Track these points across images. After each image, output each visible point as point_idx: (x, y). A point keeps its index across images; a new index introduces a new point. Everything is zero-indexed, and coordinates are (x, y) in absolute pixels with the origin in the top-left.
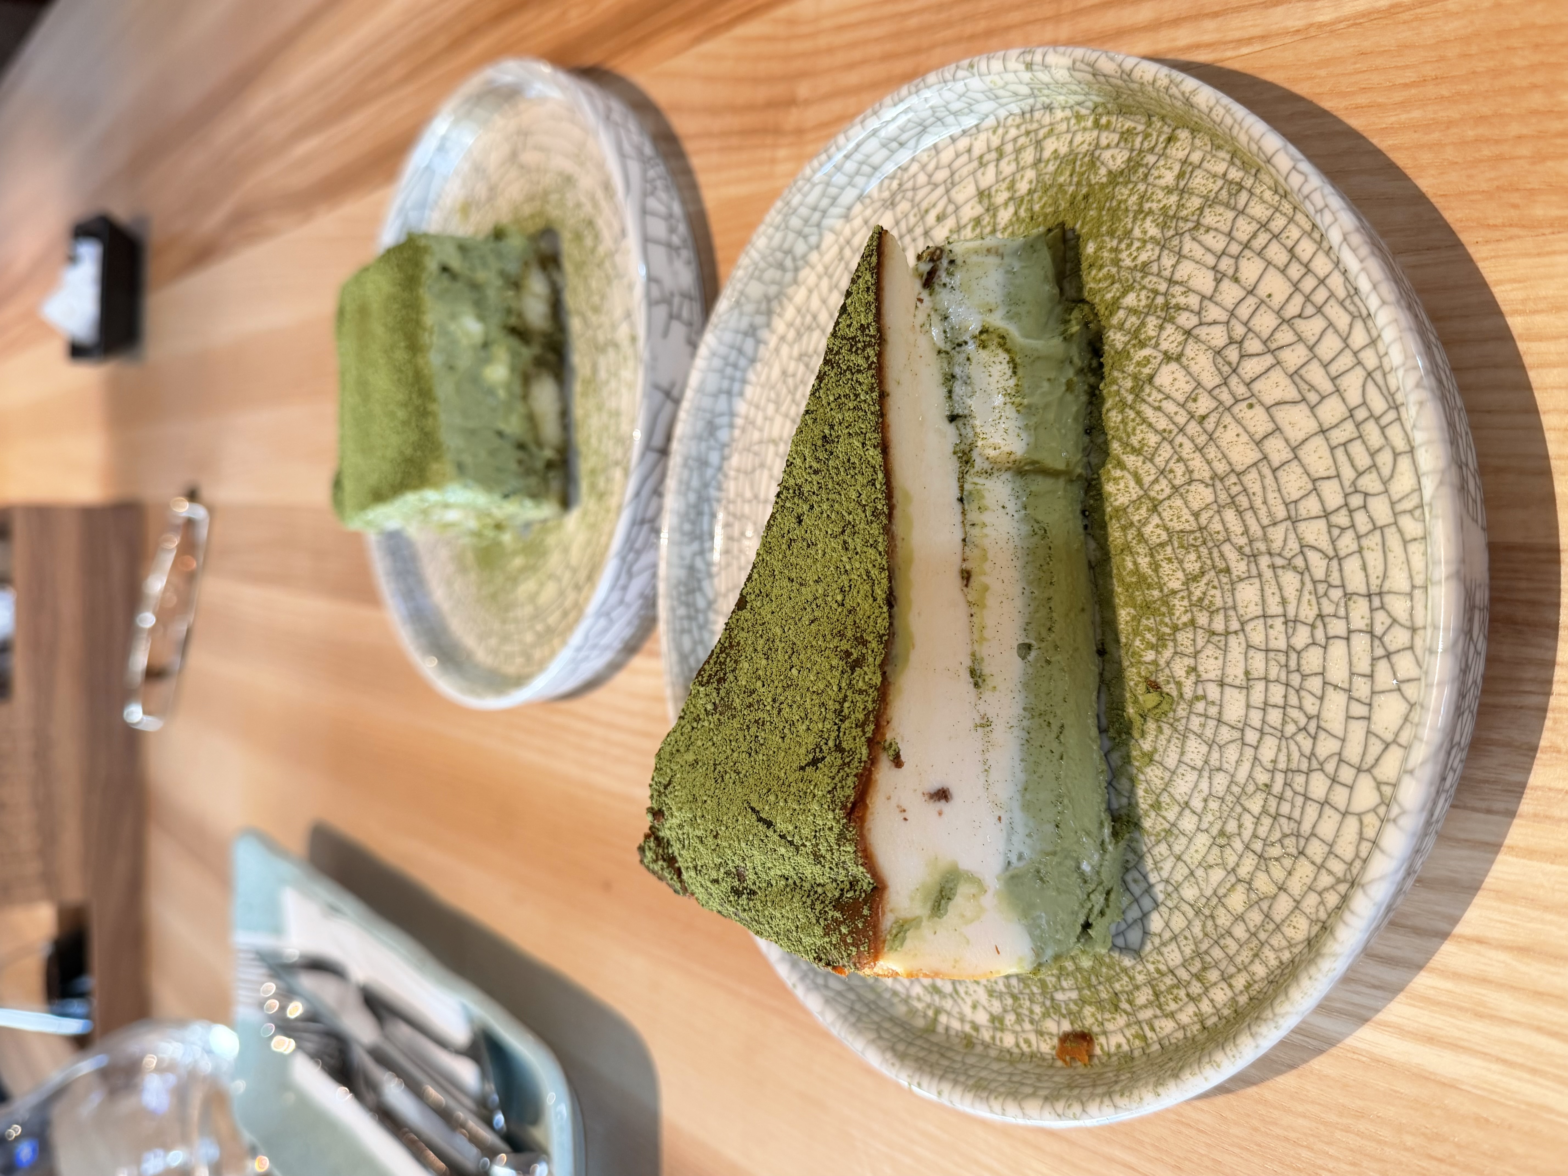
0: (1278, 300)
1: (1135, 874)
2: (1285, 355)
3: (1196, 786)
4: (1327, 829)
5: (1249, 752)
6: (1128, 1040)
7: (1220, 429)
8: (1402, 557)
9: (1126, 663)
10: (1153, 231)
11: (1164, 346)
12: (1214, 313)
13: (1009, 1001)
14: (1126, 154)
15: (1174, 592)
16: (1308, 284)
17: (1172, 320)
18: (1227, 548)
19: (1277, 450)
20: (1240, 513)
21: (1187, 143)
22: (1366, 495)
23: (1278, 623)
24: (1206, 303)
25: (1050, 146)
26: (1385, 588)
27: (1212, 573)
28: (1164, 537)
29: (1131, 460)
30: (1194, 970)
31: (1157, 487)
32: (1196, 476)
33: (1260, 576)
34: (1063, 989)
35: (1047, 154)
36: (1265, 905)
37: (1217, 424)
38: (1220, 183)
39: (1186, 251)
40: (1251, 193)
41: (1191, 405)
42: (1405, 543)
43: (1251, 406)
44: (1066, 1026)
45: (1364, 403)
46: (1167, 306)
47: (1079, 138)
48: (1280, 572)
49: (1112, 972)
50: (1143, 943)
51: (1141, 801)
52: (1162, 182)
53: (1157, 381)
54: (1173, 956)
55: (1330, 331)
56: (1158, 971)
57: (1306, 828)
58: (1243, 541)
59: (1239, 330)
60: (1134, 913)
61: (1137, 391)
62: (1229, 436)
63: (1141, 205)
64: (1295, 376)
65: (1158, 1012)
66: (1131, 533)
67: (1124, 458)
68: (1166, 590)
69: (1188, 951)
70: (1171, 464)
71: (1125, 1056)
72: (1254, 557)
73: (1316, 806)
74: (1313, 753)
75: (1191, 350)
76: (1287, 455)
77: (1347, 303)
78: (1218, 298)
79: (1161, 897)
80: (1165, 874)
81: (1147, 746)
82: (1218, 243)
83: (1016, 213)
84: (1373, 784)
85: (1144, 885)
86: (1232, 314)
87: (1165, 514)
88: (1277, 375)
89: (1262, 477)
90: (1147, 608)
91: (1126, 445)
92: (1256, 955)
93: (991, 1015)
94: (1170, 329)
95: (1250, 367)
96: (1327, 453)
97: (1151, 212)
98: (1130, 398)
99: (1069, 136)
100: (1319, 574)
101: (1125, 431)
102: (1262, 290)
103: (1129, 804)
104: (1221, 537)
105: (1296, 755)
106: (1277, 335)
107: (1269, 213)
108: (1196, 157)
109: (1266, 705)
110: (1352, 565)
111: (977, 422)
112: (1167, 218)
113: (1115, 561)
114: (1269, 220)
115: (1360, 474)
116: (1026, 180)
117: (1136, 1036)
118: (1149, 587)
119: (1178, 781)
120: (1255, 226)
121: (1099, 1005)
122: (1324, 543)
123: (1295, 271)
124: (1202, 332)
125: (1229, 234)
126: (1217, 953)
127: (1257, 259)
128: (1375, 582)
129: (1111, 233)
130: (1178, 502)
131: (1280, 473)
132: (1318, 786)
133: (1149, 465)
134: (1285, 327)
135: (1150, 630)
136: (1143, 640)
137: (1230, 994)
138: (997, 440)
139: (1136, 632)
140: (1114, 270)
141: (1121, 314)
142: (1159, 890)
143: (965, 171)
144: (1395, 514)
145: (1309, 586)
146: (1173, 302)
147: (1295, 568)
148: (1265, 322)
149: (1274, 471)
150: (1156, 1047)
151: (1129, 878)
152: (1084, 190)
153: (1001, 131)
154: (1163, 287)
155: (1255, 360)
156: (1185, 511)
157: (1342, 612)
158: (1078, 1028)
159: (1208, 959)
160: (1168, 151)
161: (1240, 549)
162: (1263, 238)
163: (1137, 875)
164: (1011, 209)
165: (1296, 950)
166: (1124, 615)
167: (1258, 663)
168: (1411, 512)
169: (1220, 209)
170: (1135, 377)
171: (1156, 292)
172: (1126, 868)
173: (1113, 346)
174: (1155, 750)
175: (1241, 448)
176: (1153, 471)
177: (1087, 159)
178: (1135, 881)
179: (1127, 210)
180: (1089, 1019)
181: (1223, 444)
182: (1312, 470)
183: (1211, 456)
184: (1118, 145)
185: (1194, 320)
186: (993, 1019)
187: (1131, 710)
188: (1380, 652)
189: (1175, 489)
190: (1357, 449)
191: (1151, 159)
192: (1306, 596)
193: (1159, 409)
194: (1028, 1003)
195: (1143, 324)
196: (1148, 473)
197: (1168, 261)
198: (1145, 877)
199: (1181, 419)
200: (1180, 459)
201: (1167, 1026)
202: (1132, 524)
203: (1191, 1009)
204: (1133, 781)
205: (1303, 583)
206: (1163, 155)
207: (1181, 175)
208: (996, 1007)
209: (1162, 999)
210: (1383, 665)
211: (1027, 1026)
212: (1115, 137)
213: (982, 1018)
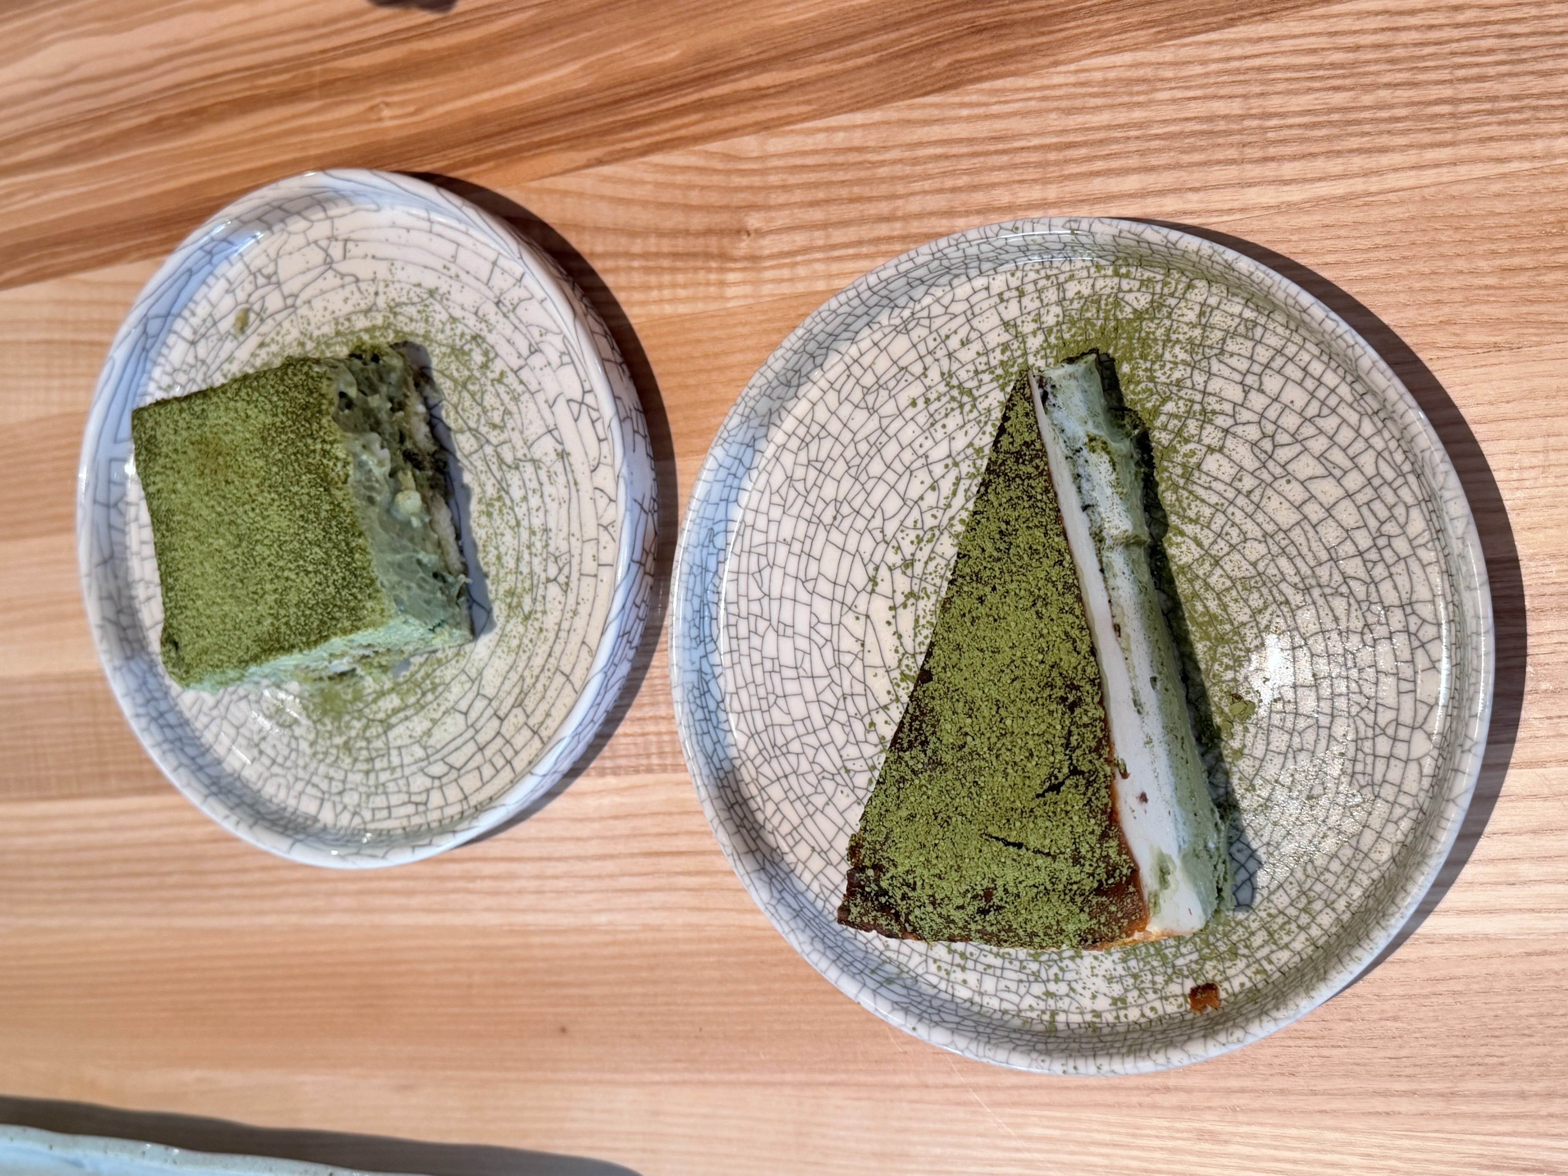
0: (1298, 405)
1: (1238, 845)
2: (1309, 444)
3: (1283, 767)
4: (1394, 775)
5: (1324, 733)
6: (1250, 979)
7: (1265, 500)
8: (1423, 577)
9: (1207, 684)
10: (1182, 356)
11: (1206, 441)
12: (1245, 415)
13: (1131, 981)
14: (1149, 298)
15: (1243, 624)
16: (1322, 393)
17: (1210, 422)
18: (1283, 586)
19: (1314, 511)
20: (1291, 559)
21: (1204, 290)
22: (1389, 537)
23: (1334, 635)
24: (1238, 408)
25: (1072, 289)
26: (1414, 599)
27: (1274, 606)
28: (1228, 583)
29: (1189, 529)
30: (1301, 906)
31: (1216, 547)
32: (1249, 535)
33: (1314, 603)
34: (1183, 955)
35: (1070, 294)
36: (1353, 842)
37: (1262, 497)
38: (1237, 320)
39: (1214, 370)
40: (1265, 328)
41: (1237, 484)
42: (1424, 566)
43: (1289, 482)
44: (1189, 984)
45: (1378, 474)
46: (1204, 411)
47: (1100, 283)
48: (1330, 598)
49: (1228, 928)
50: (1253, 897)
51: (1236, 788)
52: (1186, 319)
53: (1204, 467)
54: (1281, 900)
55: (1344, 425)
56: (1269, 915)
57: (1378, 777)
58: (1297, 579)
59: (1270, 428)
60: (1243, 875)
61: (1187, 475)
62: (1273, 504)
63: (1168, 336)
64: (1320, 458)
65: (1274, 947)
66: (1198, 585)
67: (1184, 527)
68: (1236, 624)
69: (1294, 893)
70: (1227, 528)
71: (1250, 990)
72: (1307, 590)
73: (1384, 761)
74: (1375, 723)
75: (1230, 443)
76: (1322, 514)
77: (1355, 405)
78: (1248, 405)
79: (1264, 858)
80: (1265, 839)
81: (1236, 744)
82: (1243, 365)
83: (1046, 340)
84: (1424, 736)
85: (1247, 852)
86: (1262, 416)
87: (1226, 567)
88: (1305, 458)
89: (1305, 533)
90: (1221, 639)
91: (1183, 517)
92: (1351, 881)
93: (1113, 998)
94: (1209, 428)
95: (1283, 454)
96: (1354, 511)
97: (1178, 341)
98: (1181, 482)
99: (1091, 281)
100: (1361, 596)
101: (1181, 506)
102: (1285, 398)
103: (1227, 793)
104: (1278, 579)
105: (1362, 728)
106: (1302, 430)
107: (1283, 342)
108: (1213, 301)
109: (1333, 696)
110: (1386, 587)
111: (1102, 510)
112: (1192, 346)
113: (1186, 607)
114: (1283, 347)
115: (1382, 523)
116: (1052, 314)
117: (1257, 972)
118: (1221, 622)
119: (1267, 765)
120: (1272, 352)
121: (1220, 958)
122: (1362, 573)
123: (1310, 384)
124: (1239, 430)
125: (1251, 358)
126: (1319, 887)
127: (1277, 376)
128: (1405, 596)
129: (1144, 357)
130: (1236, 556)
131: (1319, 528)
132: (1383, 746)
133: (1206, 531)
134: (1307, 423)
135: (1226, 655)
136: (1221, 665)
137: (1334, 916)
138: (1116, 522)
139: (1214, 659)
140: (1151, 385)
141: (1163, 418)
142: (1262, 853)
143: (985, 305)
144: (1413, 548)
145: (1355, 606)
146: (1209, 408)
147: (1342, 594)
148: (1290, 421)
149: (1314, 527)
150: (1277, 975)
151: (1234, 850)
152: (1113, 324)
153: (1019, 274)
154: (1198, 397)
155: (1287, 448)
156: (1244, 562)
157: (1383, 620)
158: (1200, 982)
159: (1312, 894)
160: (1188, 296)
161: (1295, 586)
162: (1279, 361)
163: (1240, 846)
164: (1041, 337)
165: (1384, 868)
166: (1200, 648)
167: (1322, 666)
168: (1424, 545)
169: (1240, 340)
170: (1184, 466)
171: (1193, 402)
172: (1230, 842)
173: (1159, 443)
174: (1244, 746)
175: (1285, 512)
176: (1211, 535)
177: (1111, 300)
178: (1239, 851)
179: (1155, 340)
180: (1210, 972)
181: (1269, 510)
182: (1345, 524)
183: (1260, 521)
184: (1139, 290)
185: (1230, 422)
186: (1115, 1001)
187: (1218, 720)
188: (1416, 643)
189: (1233, 547)
190: (1377, 506)
191: (1172, 302)
192: (1353, 614)
193: (1210, 488)
194: (1149, 977)
195: (1184, 425)
196: (1207, 537)
197: (1199, 378)
198: (1248, 846)
199: (1230, 494)
200: (1234, 524)
201: (1284, 956)
202: (1197, 576)
203: (1303, 936)
204: (1227, 774)
205: (1349, 605)
206: (1183, 298)
207: (1202, 314)
208: (1117, 990)
209: (1276, 936)
210: (1420, 653)
211: (1151, 996)
212: (1137, 284)
213: (1103, 1004)
